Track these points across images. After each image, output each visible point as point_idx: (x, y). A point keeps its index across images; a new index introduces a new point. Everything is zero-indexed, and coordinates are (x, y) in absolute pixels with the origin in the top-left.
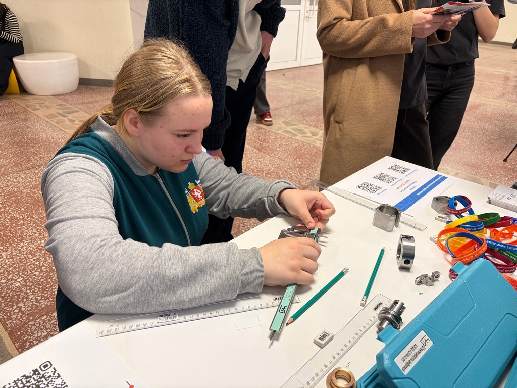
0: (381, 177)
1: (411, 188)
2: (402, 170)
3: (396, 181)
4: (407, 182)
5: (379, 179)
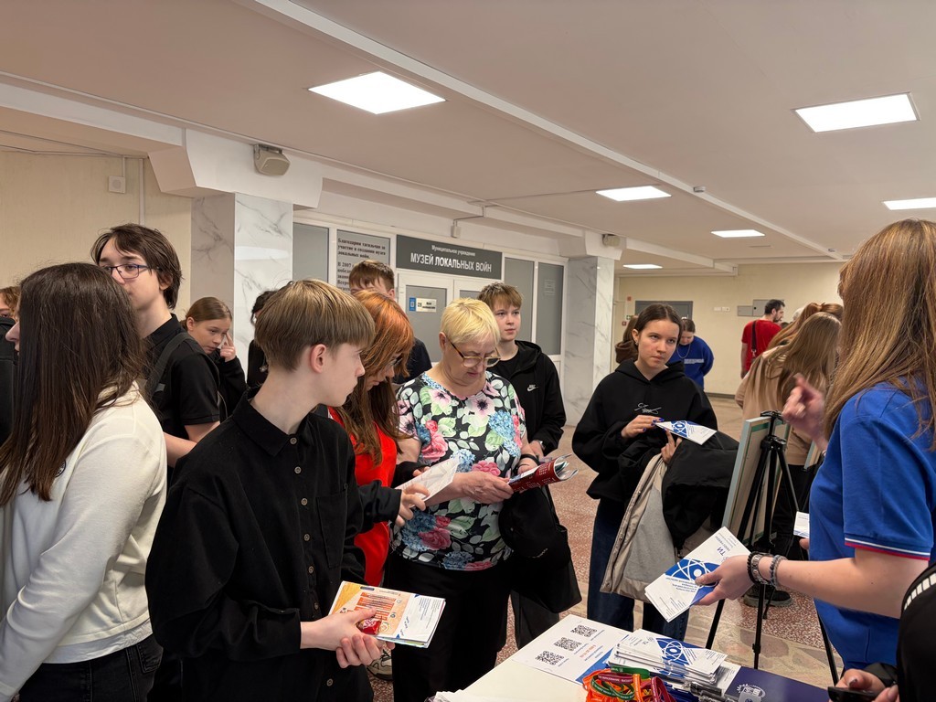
0: (563, 643)
1: (595, 655)
2: (587, 632)
3: (580, 646)
4: (592, 648)
5: (561, 645)
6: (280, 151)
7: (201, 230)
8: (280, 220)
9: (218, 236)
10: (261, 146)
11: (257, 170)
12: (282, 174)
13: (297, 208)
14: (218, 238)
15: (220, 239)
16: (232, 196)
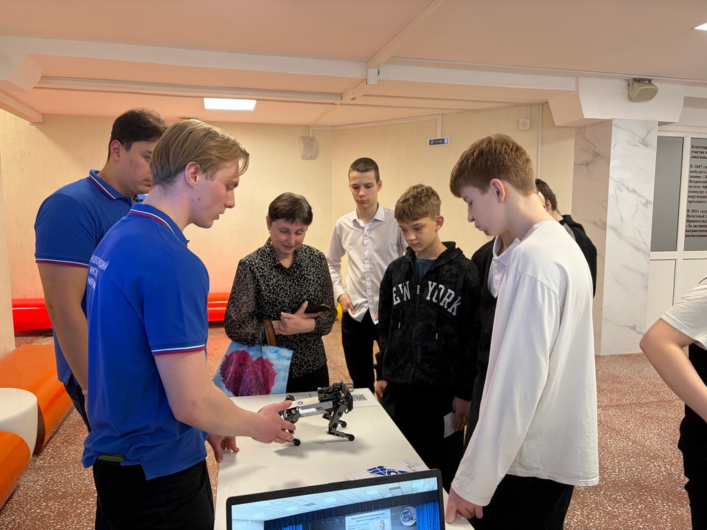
6: (650, 81)
7: (582, 150)
8: (646, 136)
9: (596, 153)
10: (635, 80)
11: (630, 99)
12: (651, 99)
13: (661, 124)
14: (597, 154)
15: (598, 155)
16: (610, 121)
